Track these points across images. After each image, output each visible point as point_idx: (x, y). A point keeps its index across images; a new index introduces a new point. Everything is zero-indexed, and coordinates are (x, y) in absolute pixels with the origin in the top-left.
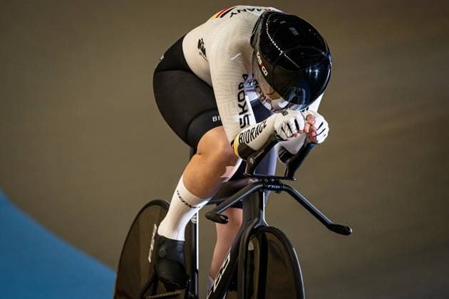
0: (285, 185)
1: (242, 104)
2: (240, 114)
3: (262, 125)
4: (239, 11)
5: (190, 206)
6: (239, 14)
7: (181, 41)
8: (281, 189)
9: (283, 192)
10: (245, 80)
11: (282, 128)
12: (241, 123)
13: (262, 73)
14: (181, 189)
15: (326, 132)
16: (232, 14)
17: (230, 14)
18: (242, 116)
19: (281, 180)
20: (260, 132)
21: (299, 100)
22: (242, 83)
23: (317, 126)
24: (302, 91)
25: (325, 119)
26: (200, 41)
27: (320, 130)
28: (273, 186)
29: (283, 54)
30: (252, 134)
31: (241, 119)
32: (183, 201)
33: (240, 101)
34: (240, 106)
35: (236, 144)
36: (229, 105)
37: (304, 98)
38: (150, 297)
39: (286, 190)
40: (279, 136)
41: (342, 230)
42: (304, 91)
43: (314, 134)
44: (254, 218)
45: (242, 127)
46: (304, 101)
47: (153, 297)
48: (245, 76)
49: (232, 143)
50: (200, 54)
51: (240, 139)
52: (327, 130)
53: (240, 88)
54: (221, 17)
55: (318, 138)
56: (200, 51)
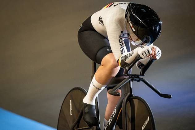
0: (141, 78)
1: (121, 44)
2: (121, 48)
3: (132, 53)
4: (117, 4)
5: (98, 89)
6: (117, 6)
7: (90, 18)
8: (140, 80)
9: (140, 81)
10: (122, 33)
11: (142, 54)
12: (121, 52)
13: (132, 30)
14: (94, 82)
15: (160, 55)
16: (114, 5)
17: (113, 5)
18: (122, 49)
19: (139, 76)
20: (131, 56)
21: (148, 41)
22: (121, 35)
23: (156, 52)
24: (149, 38)
25: (160, 49)
26: (99, 18)
27: (158, 54)
28: (136, 79)
29: (141, 22)
30: (127, 57)
31: (121, 50)
32: (95, 87)
33: (120, 42)
34: (120, 45)
35: (120, 61)
36: (115, 44)
37: (150, 41)
38: (76, 129)
39: (142, 80)
40: (141, 57)
41: (168, 96)
42: (150, 38)
43: (155, 56)
44: (128, 93)
45: (122, 54)
46: (150, 42)
47: (77, 129)
48: (122, 32)
49: (118, 60)
50: (100, 23)
51: (121, 59)
52: (161, 53)
53: (120, 37)
54: (109, 7)
55: (157, 57)
56: (100, 22)
